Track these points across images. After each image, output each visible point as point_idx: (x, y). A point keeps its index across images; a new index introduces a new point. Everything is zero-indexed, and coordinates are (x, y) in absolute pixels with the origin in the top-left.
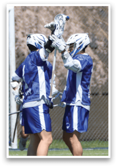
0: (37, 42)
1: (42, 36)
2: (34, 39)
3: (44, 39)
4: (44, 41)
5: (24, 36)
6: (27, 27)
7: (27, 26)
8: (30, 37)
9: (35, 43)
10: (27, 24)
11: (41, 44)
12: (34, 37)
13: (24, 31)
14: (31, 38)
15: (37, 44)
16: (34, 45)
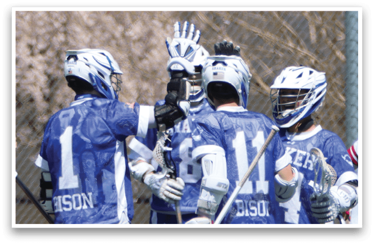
0: (95, 72)
1: (103, 54)
2: (86, 65)
3: (110, 62)
4: (109, 69)
5: (32, 54)
6: (42, 31)
7: (41, 27)
8: (76, 58)
9: (90, 75)
10: (41, 23)
11: (103, 76)
12: (86, 59)
13: (34, 42)
14: (77, 61)
15: (94, 78)
16: (88, 80)
